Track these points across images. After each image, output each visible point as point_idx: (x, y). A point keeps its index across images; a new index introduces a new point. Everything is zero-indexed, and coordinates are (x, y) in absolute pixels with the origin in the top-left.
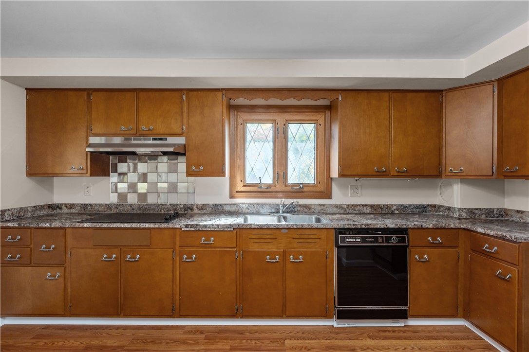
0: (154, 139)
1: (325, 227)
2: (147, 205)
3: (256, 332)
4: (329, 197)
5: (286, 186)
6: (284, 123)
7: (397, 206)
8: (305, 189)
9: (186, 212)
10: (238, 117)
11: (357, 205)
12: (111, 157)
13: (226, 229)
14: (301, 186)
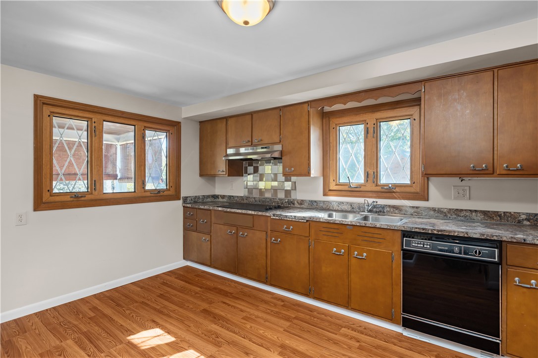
0: (262, 148)
1: (389, 228)
2: (264, 198)
3: (323, 314)
4: (426, 199)
5: (377, 185)
6: (375, 122)
7: (527, 214)
8: (397, 190)
9: (289, 206)
10: (331, 122)
11: (462, 210)
12: (244, 162)
13: (300, 221)
14: (390, 186)
